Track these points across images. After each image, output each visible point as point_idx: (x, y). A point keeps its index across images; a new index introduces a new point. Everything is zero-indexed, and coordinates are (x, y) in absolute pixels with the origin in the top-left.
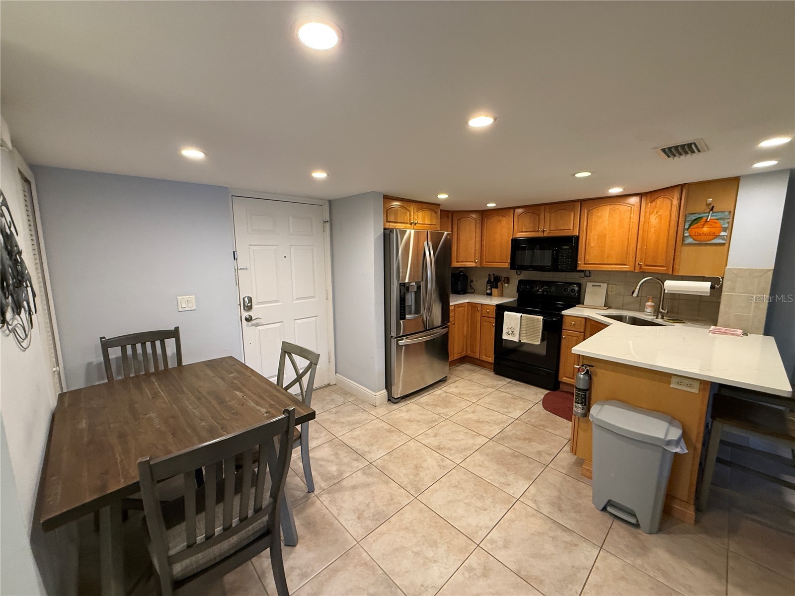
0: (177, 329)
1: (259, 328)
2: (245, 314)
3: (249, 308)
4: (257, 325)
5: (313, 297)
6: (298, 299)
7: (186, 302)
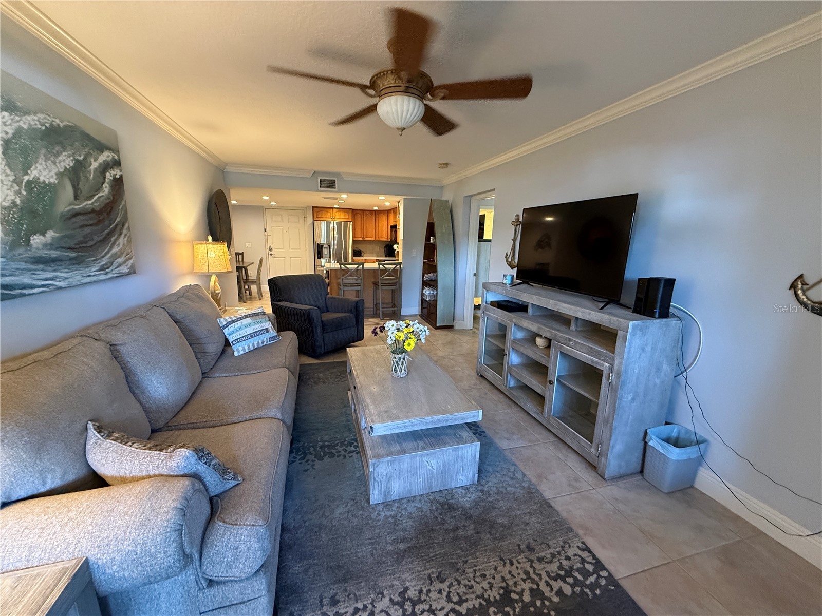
0: (243, 252)
1: (275, 258)
2: (270, 252)
3: (271, 250)
4: (274, 257)
5: (299, 249)
6: (292, 249)
7: (248, 245)
